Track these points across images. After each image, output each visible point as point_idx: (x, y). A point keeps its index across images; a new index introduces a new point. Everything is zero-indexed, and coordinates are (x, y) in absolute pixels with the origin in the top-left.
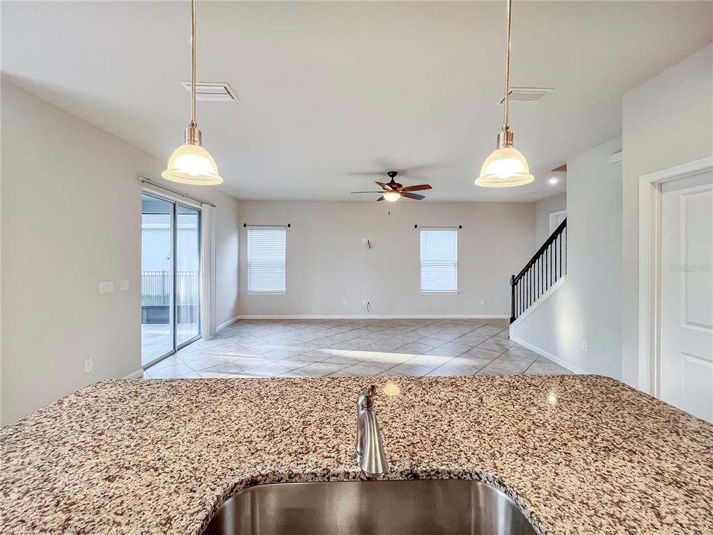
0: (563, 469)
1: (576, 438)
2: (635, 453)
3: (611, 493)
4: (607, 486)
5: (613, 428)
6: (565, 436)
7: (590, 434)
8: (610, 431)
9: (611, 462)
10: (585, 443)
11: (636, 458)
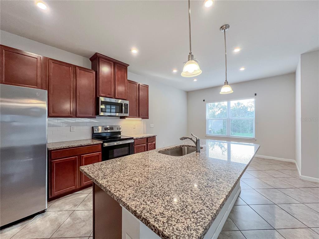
0: (168, 161)
1: (170, 167)
2: (155, 169)
3: (158, 160)
4: (160, 161)
5: (162, 175)
6: (173, 167)
7: (167, 170)
8: (162, 173)
9: (160, 165)
10: (167, 167)
11: (154, 168)
